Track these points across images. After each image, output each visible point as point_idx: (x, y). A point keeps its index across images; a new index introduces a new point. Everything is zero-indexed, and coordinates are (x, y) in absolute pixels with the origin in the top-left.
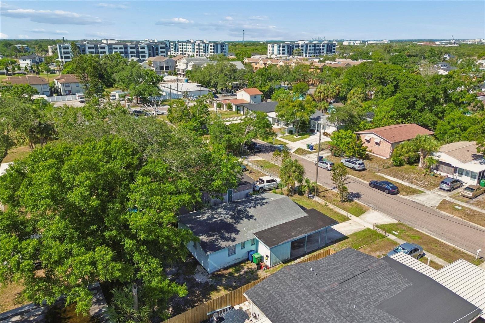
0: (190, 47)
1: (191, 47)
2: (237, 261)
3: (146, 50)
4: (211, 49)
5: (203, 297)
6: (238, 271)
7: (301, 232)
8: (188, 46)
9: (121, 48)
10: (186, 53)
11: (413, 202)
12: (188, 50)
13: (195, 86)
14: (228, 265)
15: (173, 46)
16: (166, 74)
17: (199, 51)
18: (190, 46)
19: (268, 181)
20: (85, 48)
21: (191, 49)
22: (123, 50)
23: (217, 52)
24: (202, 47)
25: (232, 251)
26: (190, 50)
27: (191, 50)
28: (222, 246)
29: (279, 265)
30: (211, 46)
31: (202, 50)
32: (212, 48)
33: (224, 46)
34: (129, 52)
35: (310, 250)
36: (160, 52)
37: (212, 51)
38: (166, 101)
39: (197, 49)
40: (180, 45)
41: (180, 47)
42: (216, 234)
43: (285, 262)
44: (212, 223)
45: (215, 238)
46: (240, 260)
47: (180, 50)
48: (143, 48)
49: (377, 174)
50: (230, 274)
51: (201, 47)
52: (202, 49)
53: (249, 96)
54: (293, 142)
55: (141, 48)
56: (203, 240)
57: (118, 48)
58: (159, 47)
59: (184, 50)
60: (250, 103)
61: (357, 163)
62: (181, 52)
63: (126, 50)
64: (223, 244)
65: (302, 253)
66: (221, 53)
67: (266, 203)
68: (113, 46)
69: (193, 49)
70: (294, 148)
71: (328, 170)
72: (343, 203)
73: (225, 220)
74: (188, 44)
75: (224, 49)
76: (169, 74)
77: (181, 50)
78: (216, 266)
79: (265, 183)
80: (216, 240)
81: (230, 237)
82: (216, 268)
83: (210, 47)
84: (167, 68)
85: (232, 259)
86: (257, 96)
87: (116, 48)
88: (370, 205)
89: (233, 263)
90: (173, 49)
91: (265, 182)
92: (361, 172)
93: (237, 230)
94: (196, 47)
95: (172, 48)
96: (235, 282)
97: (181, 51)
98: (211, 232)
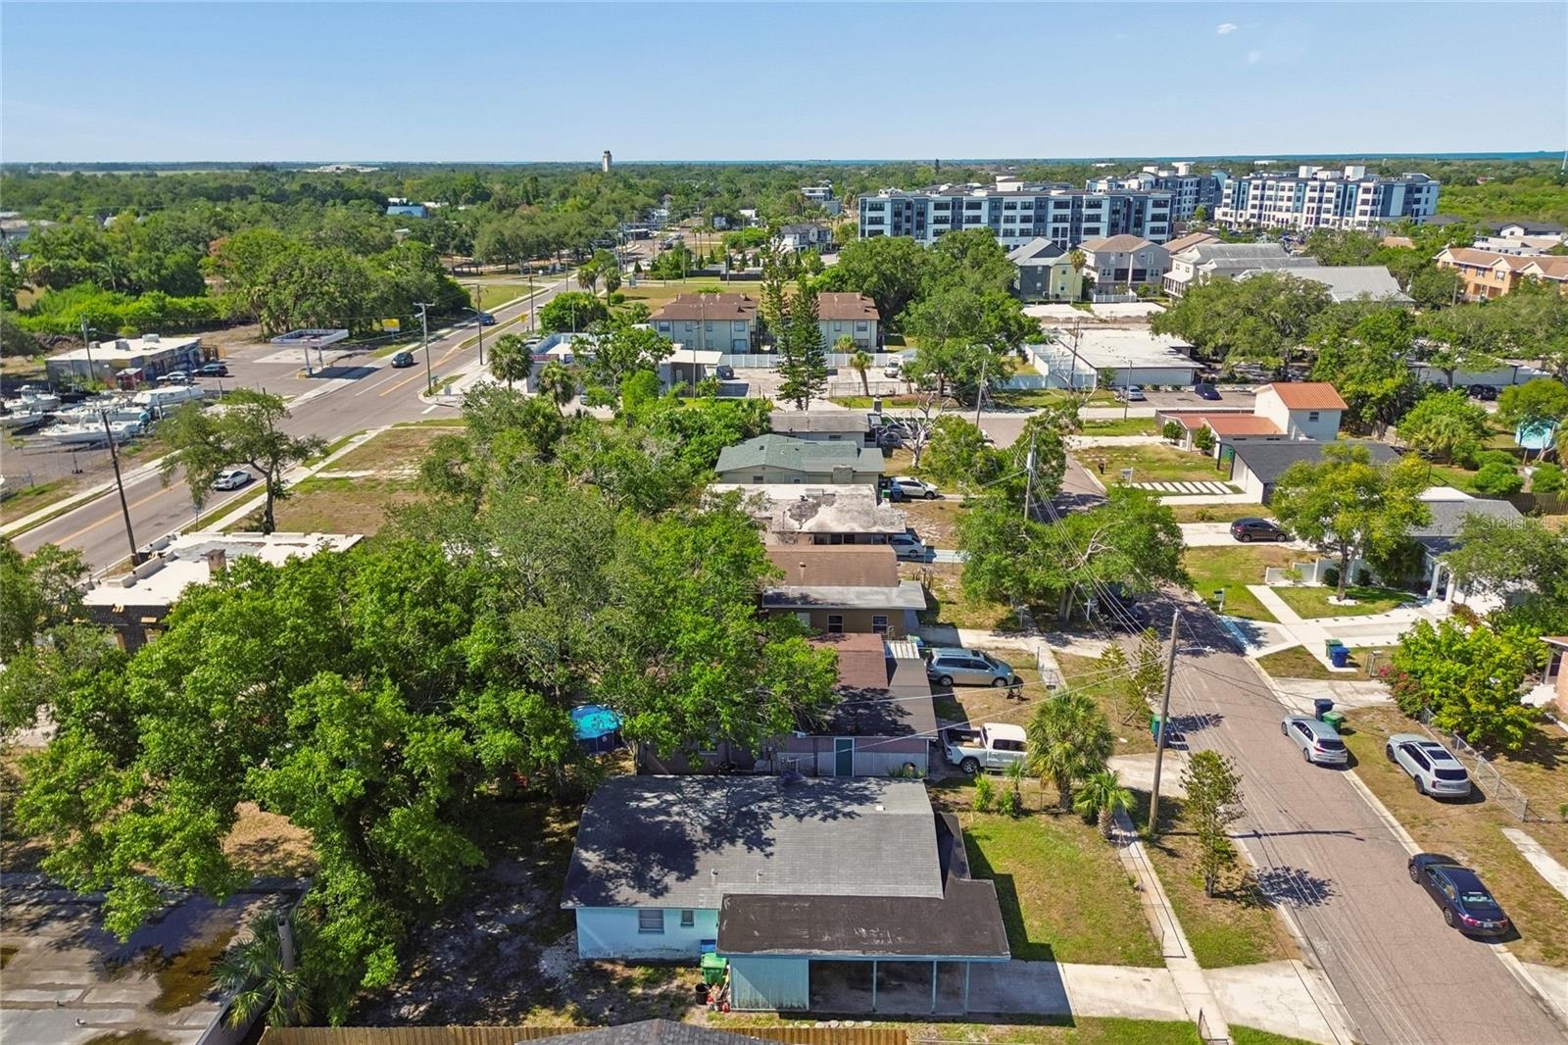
0: (1286, 194)
1: (1292, 194)
2: (668, 956)
3: (1104, 212)
4: (1365, 202)
5: (507, 1014)
6: (650, 982)
7: (855, 943)
8: (1283, 189)
9: (1025, 207)
10: (1272, 213)
11: (1538, 997)
12: (1279, 203)
13: (1165, 348)
14: (637, 956)
15: (1230, 191)
16: (1131, 293)
17: (1319, 209)
18: (1291, 190)
19: (1000, 744)
20: (926, 207)
21: (1289, 199)
22: (1031, 212)
23: (1385, 213)
24: (1333, 195)
25: (652, 922)
26: (1285, 204)
27: (1290, 204)
28: (620, 898)
29: (761, 1015)
30: (1367, 191)
31: (1331, 206)
32: (1369, 197)
33: (1419, 190)
34: (1050, 218)
35: (901, 1010)
36: (1149, 218)
37: (1368, 208)
38: (1036, 395)
39: (1312, 200)
40: (1256, 188)
41: (1252, 192)
42: (630, 861)
43: (788, 1014)
44: (646, 826)
45: (619, 868)
46: (678, 956)
47: (1251, 202)
48: (1097, 205)
49: (1508, 833)
50: (628, 983)
51: (1327, 195)
52: (1329, 201)
53: (1286, 413)
54: (1304, 617)
55: (1090, 206)
56: (586, 864)
57: (1019, 206)
58: (1150, 203)
59: (1266, 203)
60: (1287, 437)
61: (1433, 767)
62: (1256, 212)
63: (1041, 212)
64: (625, 892)
65: (863, 1008)
66: (1404, 214)
67: (850, 815)
68: (1006, 200)
69: (1298, 199)
70: (1284, 640)
71: (1309, 761)
72: (1210, 901)
73: (688, 828)
74: (1282, 184)
75: (1418, 201)
76: (1139, 295)
77: (1257, 202)
78: (601, 943)
79: (989, 747)
80: (618, 875)
81: (658, 881)
82: (599, 950)
83: (1361, 196)
84: (1139, 274)
85: (650, 945)
86: (1320, 417)
87: (1013, 207)
88: (1317, 943)
89: (656, 955)
90: (1229, 201)
91: (990, 742)
92: (1446, 806)
93: (693, 866)
94: (1309, 194)
95: (1228, 196)
96: (611, 1010)
97: (1254, 207)
98: (621, 850)
